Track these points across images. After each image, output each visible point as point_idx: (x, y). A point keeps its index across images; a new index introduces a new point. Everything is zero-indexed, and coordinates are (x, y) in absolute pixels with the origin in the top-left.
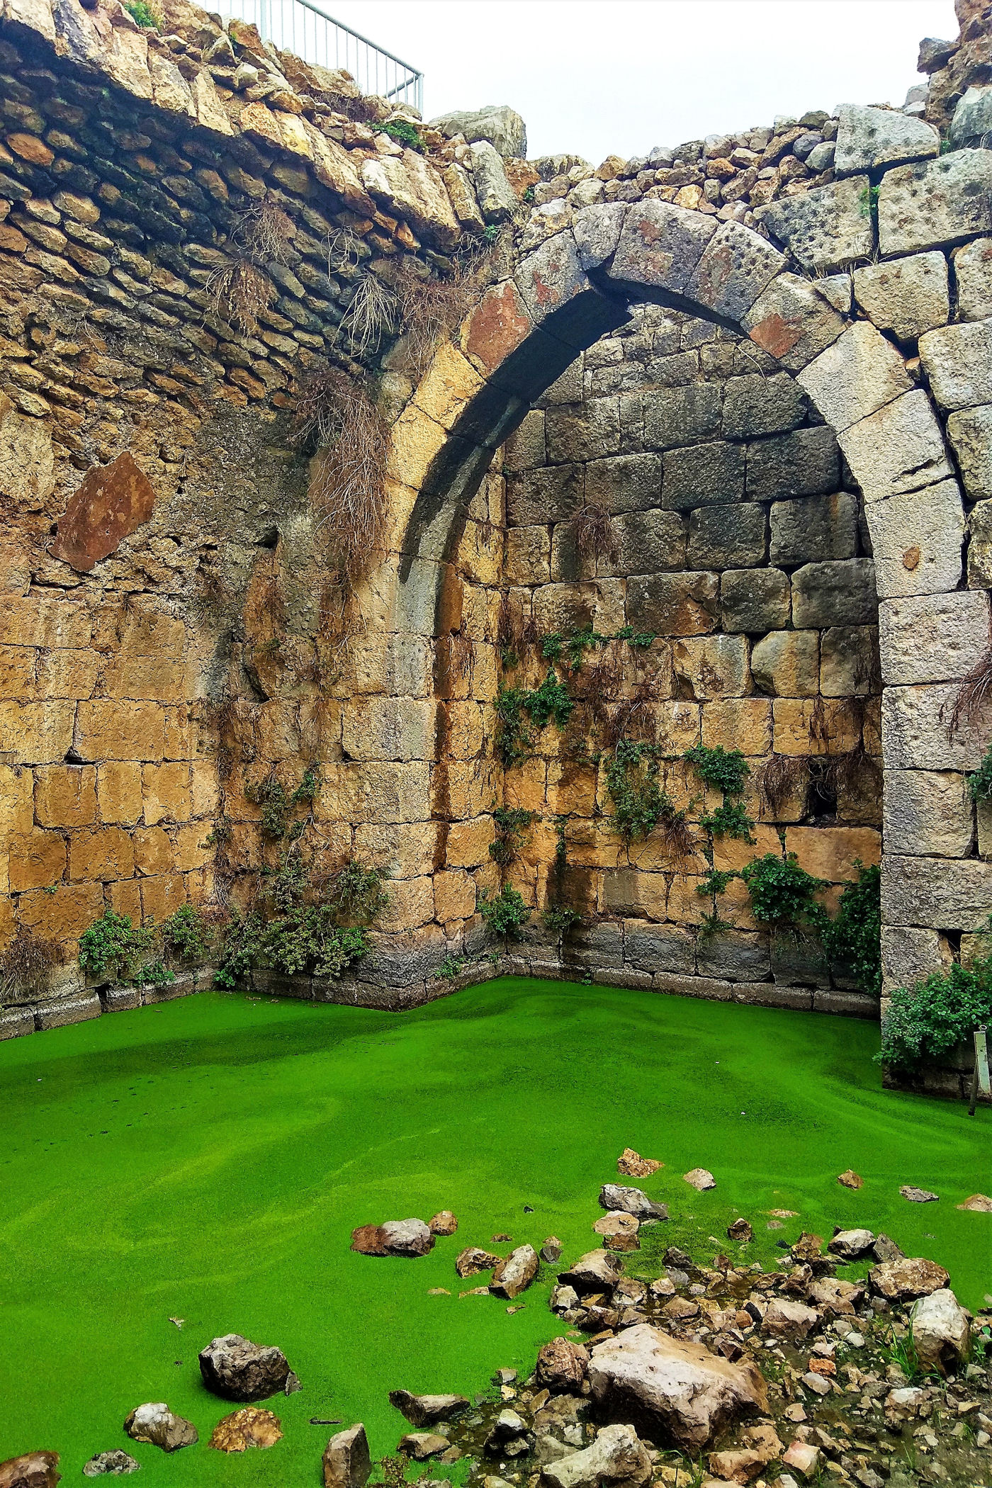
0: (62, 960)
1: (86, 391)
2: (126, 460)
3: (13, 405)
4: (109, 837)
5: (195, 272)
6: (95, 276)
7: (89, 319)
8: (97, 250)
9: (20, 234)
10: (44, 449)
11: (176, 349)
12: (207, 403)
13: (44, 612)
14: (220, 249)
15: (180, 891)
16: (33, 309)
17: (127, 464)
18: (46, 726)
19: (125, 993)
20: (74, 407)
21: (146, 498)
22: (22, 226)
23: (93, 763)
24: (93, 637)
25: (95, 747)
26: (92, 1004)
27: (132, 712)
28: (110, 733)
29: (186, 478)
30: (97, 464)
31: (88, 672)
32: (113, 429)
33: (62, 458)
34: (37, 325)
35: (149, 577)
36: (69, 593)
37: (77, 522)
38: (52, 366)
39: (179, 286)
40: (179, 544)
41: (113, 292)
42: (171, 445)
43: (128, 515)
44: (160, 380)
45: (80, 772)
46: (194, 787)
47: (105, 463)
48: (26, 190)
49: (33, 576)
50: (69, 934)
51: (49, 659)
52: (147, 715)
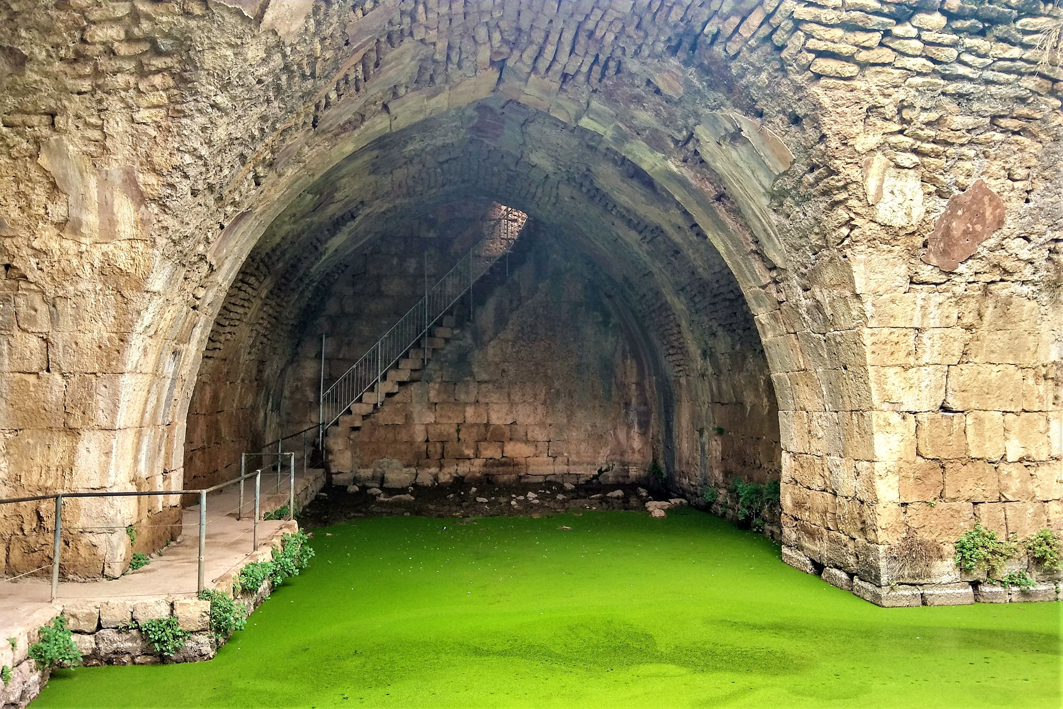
0: (941, 557)
1: (946, 143)
2: (980, 186)
3: (892, 164)
4: (977, 468)
5: (1027, 39)
6: (947, 63)
7: (944, 94)
8: (947, 46)
9: (890, 51)
10: (915, 190)
11: (1017, 98)
12: (1047, 131)
13: (920, 303)
14: (1048, 16)
15: (1040, 516)
16: (902, 97)
17: (981, 187)
18: (923, 385)
19: (995, 589)
20: (937, 156)
21: (998, 210)
22: (891, 45)
23: (962, 412)
24: (959, 318)
25: (964, 400)
26: (966, 594)
27: (992, 374)
28: (975, 390)
29: (1031, 191)
30: (957, 192)
31: (956, 344)
32: (967, 165)
33: (930, 194)
34: (906, 107)
35: (1004, 269)
36: (939, 287)
37: (943, 235)
38: (919, 132)
39: (1016, 52)
40: (1029, 241)
41: (962, 70)
42: (1018, 168)
43: (984, 226)
44: (1003, 122)
45: (952, 419)
46: (1050, 434)
47: (963, 190)
48: (891, 21)
49: (911, 278)
50: (946, 538)
51: (925, 336)
52: (1007, 375)
